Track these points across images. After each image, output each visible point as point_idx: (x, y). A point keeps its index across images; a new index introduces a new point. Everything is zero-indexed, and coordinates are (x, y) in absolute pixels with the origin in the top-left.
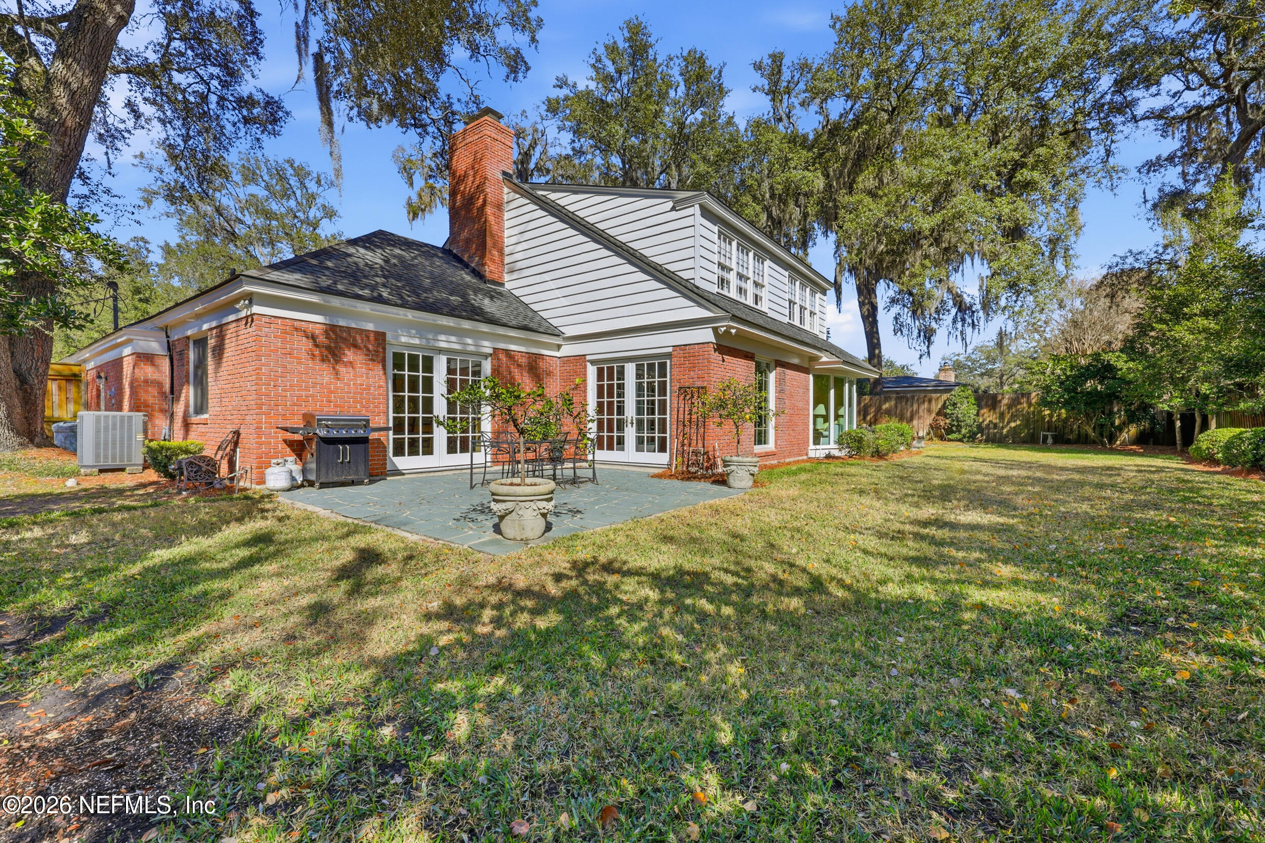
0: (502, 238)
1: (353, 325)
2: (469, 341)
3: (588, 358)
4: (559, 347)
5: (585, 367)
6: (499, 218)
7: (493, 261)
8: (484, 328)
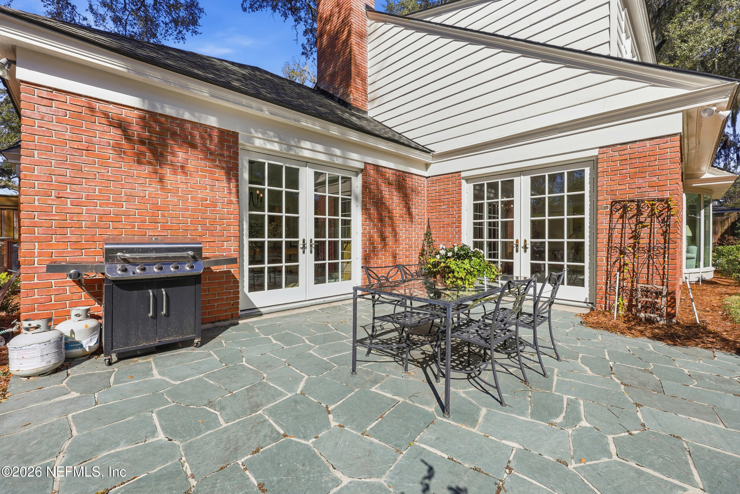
0: (365, 68)
1: (187, 116)
2: (338, 152)
3: (463, 174)
4: (427, 166)
5: (460, 185)
6: (361, 47)
7: (357, 89)
8: (354, 136)
